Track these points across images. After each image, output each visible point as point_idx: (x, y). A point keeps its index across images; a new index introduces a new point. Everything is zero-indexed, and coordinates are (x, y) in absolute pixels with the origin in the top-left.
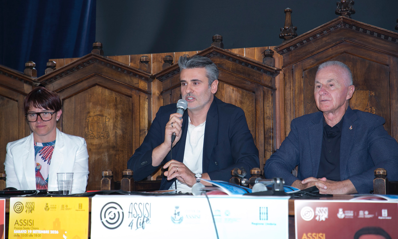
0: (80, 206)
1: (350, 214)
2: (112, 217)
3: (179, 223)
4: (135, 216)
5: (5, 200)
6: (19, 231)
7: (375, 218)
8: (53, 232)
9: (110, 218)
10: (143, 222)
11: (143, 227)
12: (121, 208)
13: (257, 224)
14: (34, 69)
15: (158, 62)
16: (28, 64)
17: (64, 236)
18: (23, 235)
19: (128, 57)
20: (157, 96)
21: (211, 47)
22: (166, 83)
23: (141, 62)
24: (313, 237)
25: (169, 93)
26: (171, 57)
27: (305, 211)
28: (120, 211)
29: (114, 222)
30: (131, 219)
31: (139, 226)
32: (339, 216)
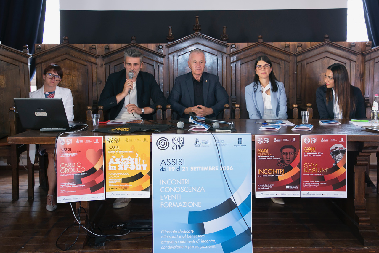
0: (145, 139)
1: (279, 140)
3: (199, 146)
4: (175, 144)
5: (102, 137)
6: (111, 151)
7: (290, 141)
8: (130, 152)
9: (162, 145)
10: (180, 146)
12: (168, 140)
13: (237, 146)
14: (28, 49)
15: (100, 48)
16: (24, 47)
17: (137, 154)
18: (113, 154)
19: (83, 45)
20: (100, 65)
21: (132, 43)
22: (107, 60)
23: (93, 48)
24: (262, 150)
25: (108, 65)
26: (108, 46)
27: (259, 139)
28: (168, 142)
29: (164, 147)
30: (173, 145)
31: (177, 148)
32: (274, 141)
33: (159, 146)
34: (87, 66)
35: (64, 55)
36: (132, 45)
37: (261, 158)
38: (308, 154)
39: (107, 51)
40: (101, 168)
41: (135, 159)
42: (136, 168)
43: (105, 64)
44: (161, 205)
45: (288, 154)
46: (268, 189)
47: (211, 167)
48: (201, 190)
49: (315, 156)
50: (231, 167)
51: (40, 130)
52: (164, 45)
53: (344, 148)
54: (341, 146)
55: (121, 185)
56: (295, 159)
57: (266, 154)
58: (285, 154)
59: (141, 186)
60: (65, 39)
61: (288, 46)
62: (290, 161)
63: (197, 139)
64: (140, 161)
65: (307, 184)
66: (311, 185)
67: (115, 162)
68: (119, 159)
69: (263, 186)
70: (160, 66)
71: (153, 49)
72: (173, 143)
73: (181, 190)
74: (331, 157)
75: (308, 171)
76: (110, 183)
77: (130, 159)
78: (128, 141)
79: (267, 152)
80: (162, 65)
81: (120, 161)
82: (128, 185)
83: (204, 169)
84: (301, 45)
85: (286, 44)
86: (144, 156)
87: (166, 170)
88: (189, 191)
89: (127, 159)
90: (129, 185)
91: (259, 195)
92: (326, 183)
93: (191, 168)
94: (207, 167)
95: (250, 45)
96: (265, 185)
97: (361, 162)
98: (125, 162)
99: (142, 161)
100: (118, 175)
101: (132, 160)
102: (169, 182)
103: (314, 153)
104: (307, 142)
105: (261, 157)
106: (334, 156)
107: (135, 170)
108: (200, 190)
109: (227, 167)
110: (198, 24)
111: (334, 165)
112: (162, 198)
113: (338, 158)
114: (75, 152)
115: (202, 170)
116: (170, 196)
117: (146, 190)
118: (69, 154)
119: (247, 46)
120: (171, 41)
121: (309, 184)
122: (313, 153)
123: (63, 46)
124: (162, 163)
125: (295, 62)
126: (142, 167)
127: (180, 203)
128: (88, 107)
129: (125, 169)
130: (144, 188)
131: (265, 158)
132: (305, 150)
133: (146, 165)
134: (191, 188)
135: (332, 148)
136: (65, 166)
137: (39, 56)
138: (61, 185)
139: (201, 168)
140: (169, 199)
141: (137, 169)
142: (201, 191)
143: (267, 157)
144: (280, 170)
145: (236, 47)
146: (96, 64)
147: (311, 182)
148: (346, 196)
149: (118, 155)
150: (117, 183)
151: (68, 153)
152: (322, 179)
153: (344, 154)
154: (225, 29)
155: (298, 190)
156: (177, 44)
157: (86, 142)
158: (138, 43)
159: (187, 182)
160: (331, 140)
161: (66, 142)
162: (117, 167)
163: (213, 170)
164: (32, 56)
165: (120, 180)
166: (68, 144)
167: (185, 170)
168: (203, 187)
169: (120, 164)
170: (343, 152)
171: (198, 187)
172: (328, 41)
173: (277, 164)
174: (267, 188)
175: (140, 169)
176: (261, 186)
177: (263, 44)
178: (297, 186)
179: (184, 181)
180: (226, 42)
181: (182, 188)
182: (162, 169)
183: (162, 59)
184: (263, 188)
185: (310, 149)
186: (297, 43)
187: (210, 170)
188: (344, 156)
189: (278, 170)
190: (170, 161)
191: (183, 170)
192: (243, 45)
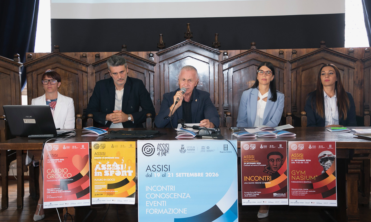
0: (131, 145)
1: (266, 147)
2: (148, 151)
3: (184, 153)
5: (89, 143)
6: (97, 157)
7: (277, 148)
8: (116, 158)
9: (147, 151)
10: (165, 152)
11: (165, 155)
12: (153, 146)
13: (222, 152)
14: (19, 58)
15: (90, 57)
16: (15, 56)
17: (122, 160)
18: (99, 159)
19: (74, 53)
20: (91, 74)
21: (122, 51)
22: (97, 68)
23: (83, 57)
24: (249, 157)
25: (99, 73)
26: (99, 55)
27: (245, 145)
28: (153, 148)
29: (149, 153)
30: (158, 151)
31: (163, 154)
32: (261, 147)
33: (144, 152)
34: (77, 74)
35: (55, 63)
36: (123, 53)
37: (248, 165)
38: (295, 160)
39: (98, 60)
40: (88, 174)
41: (121, 165)
42: (121, 174)
43: (95, 73)
44: (147, 211)
45: (275, 161)
46: (255, 197)
47: (196, 173)
48: (187, 196)
49: (303, 163)
50: (217, 174)
51: (29, 137)
52: (155, 53)
53: (333, 155)
54: (330, 153)
55: (106, 191)
56: (282, 166)
57: (253, 161)
58: (272, 160)
59: (126, 192)
60: (56, 48)
61: (282, 53)
62: (277, 168)
63: (183, 146)
64: (125, 167)
65: (295, 191)
66: (300, 193)
67: (101, 168)
68: (105, 165)
69: (249, 194)
70: (150, 74)
71: (144, 57)
72: (158, 149)
73: (166, 196)
74: (320, 165)
75: (296, 179)
76: (96, 189)
77: (115, 165)
78: (114, 147)
79: (253, 158)
80: (153, 73)
81: (106, 167)
82: (113, 191)
83: (189, 175)
84: (296, 52)
85: (280, 51)
86: (129, 162)
87: (151, 176)
88: (175, 198)
89: (112, 165)
90: (115, 191)
91: (245, 202)
92: (315, 191)
93: (177, 174)
94: (193, 173)
95: (242, 52)
96: (252, 192)
97: (353, 170)
98: (111, 167)
99: (127, 167)
100: (104, 181)
101: (117, 166)
102: (155, 188)
103: (302, 160)
104: (295, 149)
105: (247, 163)
106: (323, 163)
107: (121, 176)
108: (185, 196)
109: (213, 174)
110: (189, 31)
111: (323, 172)
112: (148, 205)
113: (327, 165)
114: (62, 158)
115: (188, 176)
116: (155, 202)
117: (131, 196)
118: (55, 160)
119: (239, 53)
120: (163, 49)
121: (297, 192)
122: (300, 160)
123: (54, 55)
124: (147, 169)
125: (290, 69)
126: (128, 173)
127: (166, 210)
128: (78, 116)
129: (111, 175)
130: (130, 194)
131: (252, 164)
132: (293, 157)
133: (132, 171)
134: (177, 195)
135: (321, 155)
136: (52, 172)
137: (30, 65)
138: (48, 190)
139: (186, 174)
140: (154, 206)
141: (123, 175)
142: (186, 198)
143: (253, 163)
144: (266, 177)
145: (228, 55)
146: (87, 73)
147: (299, 189)
148: (336, 205)
149: (104, 161)
150: (103, 189)
151: (55, 158)
152: (310, 186)
153: (333, 161)
154: (217, 36)
155: (286, 197)
156: (167, 52)
157: (73, 148)
158: (129, 52)
159: (172, 188)
160: (320, 146)
161: (53, 148)
162: (103, 173)
163: (198, 176)
164: (24, 64)
165: (106, 186)
166: (55, 150)
167: (170, 176)
168: (188, 194)
169: (106, 170)
170: (332, 159)
171: (183, 193)
172: (324, 47)
173: (264, 171)
174: (253, 196)
175: (126, 175)
176: (248, 193)
177: (255, 51)
178: (285, 194)
179: (170, 187)
180: (218, 49)
181: (168, 194)
182: (148, 176)
183: (153, 67)
184: (250, 195)
185: (298, 156)
186: (292, 49)
187: (195, 176)
188: (333, 164)
189: (264, 177)
190: (156, 167)
191: (168, 176)
192: (234, 53)
